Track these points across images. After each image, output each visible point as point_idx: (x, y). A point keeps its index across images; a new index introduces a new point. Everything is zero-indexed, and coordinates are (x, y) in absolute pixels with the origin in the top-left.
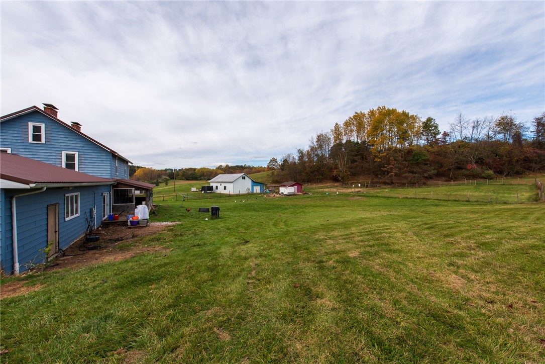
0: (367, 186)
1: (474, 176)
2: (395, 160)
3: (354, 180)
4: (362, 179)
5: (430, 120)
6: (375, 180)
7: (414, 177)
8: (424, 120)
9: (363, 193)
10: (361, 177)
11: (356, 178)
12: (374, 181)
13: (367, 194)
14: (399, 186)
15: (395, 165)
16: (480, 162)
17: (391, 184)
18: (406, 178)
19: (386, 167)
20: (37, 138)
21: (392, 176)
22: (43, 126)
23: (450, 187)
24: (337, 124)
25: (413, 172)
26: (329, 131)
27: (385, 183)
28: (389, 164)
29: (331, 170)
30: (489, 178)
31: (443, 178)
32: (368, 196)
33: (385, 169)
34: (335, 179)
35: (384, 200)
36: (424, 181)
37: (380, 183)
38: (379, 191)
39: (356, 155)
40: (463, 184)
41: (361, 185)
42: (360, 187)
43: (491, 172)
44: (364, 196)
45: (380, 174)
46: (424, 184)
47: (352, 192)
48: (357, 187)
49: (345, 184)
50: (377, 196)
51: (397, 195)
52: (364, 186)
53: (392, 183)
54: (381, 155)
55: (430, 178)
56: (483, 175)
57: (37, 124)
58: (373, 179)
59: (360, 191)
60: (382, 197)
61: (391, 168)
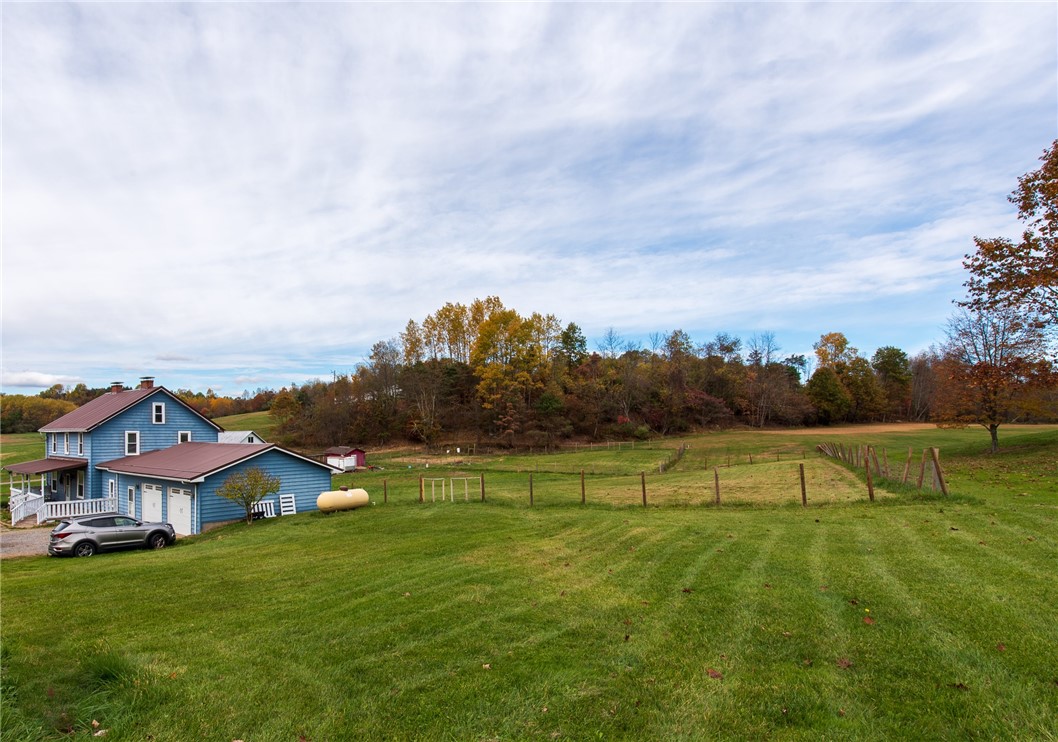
0: (471, 451)
1: (625, 435)
2: (515, 407)
3: (447, 440)
4: (461, 437)
5: (572, 328)
6: (484, 440)
7: (543, 436)
8: (564, 327)
9: (466, 465)
10: (461, 434)
11: (451, 435)
12: (482, 441)
13: (474, 467)
14: (521, 452)
15: (515, 416)
16: (635, 410)
17: (507, 447)
18: (532, 437)
19: (501, 419)
20: (159, 418)
21: (510, 434)
22: (163, 405)
23: (588, 453)
24: (412, 322)
25: (541, 428)
26: (397, 336)
27: (500, 447)
28: (505, 415)
29: (407, 420)
30: (641, 438)
31: (585, 438)
32: (475, 470)
33: (500, 422)
34: (415, 439)
35: (496, 475)
36: (557, 442)
37: (492, 446)
38: (490, 460)
39: (451, 394)
40: (605, 449)
41: (461, 451)
42: (460, 454)
43: (644, 428)
44: (470, 470)
45: (493, 432)
46: (557, 448)
47: (449, 464)
48: (454, 453)
49: (434, 447)
50: (487, 470)
51: (514, 468)
52: (466, 452)
53: (511, 446)
54: (493, 397)
55: (566, 436)
56: (636, 433)
57: (159, 404)
58: (480, 439)
59: (461, 462)
60: (494, 471)
61: (509, 422)
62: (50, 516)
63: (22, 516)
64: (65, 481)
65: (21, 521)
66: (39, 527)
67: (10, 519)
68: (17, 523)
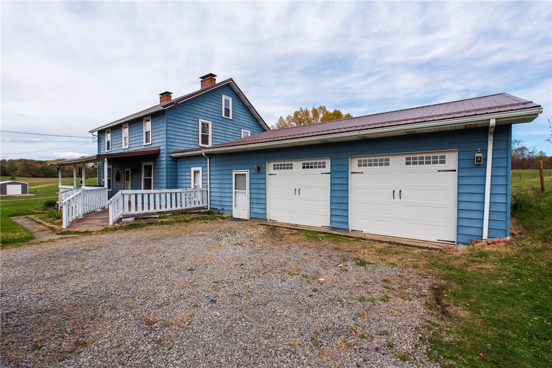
20: (227, 113)
22: (230, 100)
62: (127, 212)
63: (79, 212)
64: (123, 177)
65: (78, 221)
66: (115, 229)
67: (60, 218)
68: (72, 224)
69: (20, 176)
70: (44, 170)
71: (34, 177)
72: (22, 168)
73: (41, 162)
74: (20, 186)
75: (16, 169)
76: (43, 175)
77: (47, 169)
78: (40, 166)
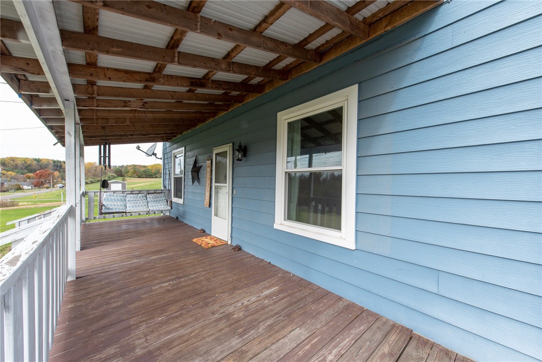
69: (130, 177)
70: (146, 172)
71: (139, 177)
72: (132, 171)
73: (144, 167)
74: (121, 184)
75: (128, 172)
76: (145, 176)
77: (148, 171)
78: (143, 169)
